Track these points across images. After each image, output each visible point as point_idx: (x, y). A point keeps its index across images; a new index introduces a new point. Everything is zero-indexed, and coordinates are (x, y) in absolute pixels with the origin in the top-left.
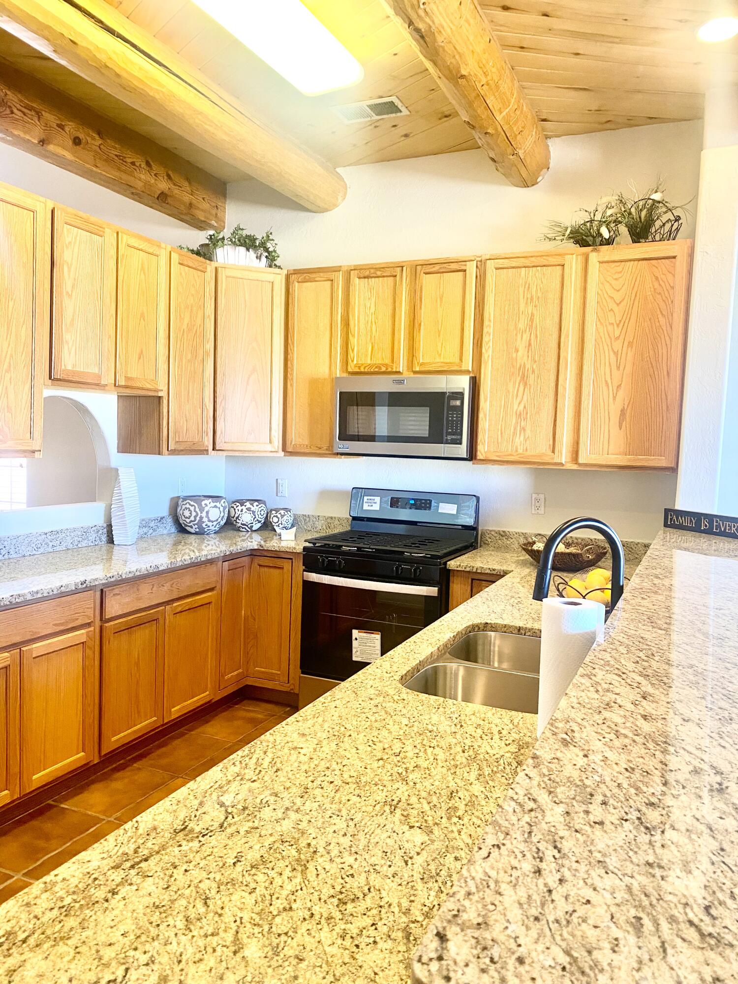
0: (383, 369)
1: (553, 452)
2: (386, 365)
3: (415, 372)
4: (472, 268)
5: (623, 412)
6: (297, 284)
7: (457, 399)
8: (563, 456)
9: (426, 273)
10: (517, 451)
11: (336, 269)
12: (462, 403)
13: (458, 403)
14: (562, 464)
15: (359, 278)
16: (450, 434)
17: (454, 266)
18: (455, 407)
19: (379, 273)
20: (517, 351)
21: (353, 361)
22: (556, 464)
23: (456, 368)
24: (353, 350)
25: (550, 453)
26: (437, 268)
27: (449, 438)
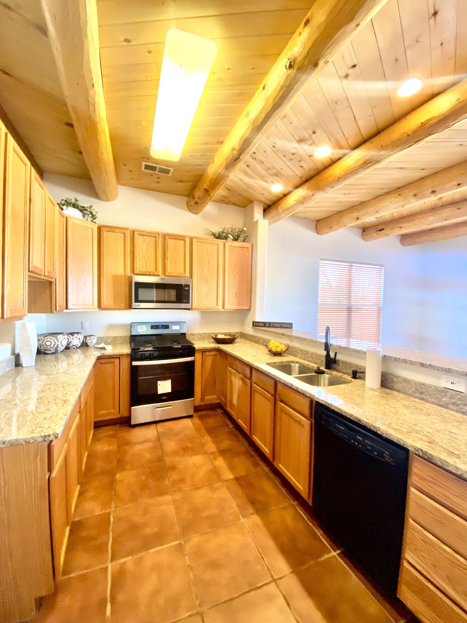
0: (152, 273)
1: (217, 305)
2: (153, 272)
3: (166, 276)
4: (188, 240)
5: (236, 293)
6: (105, 232)
7: (187, 287)
8: (220, 307)
9: (169, 238)
10: (205, 305)
11: (127, 229)
12: (189, 289)
13: (187, 288)
14: (219, 309)
15: (139, 235)
16: (184, 300)
17: (180, 238)
18: (187, 290)
19: (148, 234)
20: (204, 271)
21: (137, 269)
22: (218, 309)
23: (183, 275)
24: (137, 264)
25: (216, 306)
26: (174, 237)
27: (184, 301)
